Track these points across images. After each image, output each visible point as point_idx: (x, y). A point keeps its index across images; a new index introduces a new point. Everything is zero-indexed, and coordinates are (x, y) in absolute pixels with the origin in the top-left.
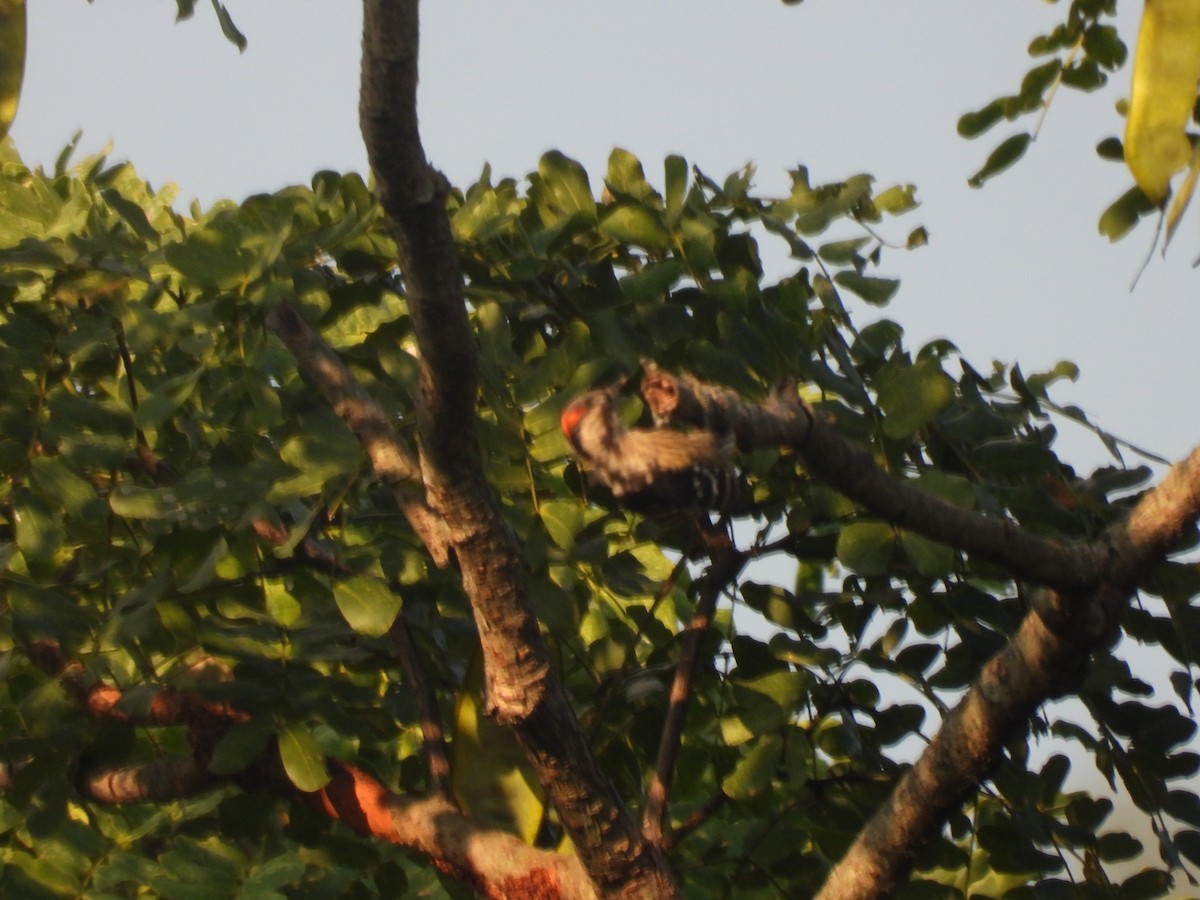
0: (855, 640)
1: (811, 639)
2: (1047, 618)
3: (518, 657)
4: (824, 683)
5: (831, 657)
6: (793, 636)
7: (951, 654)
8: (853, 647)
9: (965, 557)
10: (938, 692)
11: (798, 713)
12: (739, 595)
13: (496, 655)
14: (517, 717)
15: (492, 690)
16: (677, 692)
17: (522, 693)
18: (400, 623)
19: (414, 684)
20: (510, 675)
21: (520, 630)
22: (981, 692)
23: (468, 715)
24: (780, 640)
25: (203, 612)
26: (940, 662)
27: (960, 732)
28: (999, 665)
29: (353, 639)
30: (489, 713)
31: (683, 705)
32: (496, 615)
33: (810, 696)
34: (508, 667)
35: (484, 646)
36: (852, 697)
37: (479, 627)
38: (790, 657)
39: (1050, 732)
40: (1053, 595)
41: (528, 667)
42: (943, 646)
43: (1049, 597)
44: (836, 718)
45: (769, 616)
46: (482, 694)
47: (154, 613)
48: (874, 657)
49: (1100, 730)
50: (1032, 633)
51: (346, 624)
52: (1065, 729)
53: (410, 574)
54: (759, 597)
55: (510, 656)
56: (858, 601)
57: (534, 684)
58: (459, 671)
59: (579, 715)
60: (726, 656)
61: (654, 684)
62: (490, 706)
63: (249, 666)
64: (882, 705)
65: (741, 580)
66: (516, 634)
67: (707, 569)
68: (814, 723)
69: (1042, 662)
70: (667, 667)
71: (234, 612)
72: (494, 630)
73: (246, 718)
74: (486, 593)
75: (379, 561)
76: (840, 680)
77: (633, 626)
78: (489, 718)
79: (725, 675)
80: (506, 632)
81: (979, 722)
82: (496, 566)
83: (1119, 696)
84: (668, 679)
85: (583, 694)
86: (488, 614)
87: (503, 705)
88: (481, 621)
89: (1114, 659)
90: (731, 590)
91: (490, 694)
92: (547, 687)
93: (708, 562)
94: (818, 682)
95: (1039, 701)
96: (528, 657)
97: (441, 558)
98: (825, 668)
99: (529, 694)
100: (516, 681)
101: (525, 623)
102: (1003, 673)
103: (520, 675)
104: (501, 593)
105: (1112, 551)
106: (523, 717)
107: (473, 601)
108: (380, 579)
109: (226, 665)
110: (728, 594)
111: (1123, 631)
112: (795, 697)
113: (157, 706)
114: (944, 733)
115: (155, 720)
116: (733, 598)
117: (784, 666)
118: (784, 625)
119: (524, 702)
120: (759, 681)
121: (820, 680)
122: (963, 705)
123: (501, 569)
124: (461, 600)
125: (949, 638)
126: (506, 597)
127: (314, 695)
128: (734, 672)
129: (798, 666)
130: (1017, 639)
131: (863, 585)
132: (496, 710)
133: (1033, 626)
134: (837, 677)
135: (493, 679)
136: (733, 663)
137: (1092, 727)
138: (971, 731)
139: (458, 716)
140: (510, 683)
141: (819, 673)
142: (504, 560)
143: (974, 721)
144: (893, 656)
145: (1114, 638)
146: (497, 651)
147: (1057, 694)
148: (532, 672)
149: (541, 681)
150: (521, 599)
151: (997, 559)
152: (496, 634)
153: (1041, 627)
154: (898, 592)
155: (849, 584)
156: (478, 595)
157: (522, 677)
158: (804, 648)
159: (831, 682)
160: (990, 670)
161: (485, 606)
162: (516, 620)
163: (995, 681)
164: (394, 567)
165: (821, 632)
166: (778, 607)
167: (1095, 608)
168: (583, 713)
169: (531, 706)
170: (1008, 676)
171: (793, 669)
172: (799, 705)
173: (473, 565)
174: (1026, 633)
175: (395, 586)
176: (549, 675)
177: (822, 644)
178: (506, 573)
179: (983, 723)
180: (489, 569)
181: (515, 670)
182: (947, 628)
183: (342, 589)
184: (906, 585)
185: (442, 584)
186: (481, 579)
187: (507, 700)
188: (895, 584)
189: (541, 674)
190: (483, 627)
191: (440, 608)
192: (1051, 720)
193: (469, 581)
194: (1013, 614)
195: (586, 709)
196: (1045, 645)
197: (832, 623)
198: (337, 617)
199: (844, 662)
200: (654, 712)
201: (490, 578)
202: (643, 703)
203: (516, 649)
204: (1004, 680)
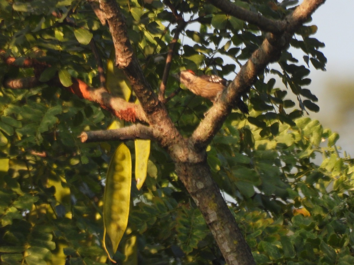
0: (217, 46)
1: (205, 46)
2: (270, 41)
3: (124, 50)
4: (208, 58)
5: (211, 51)
6: (200, 45)
7: (243, 50)
8: (216, 48)
9: (247, 23)
10: (239, 61)
11: (201, 66)
12: (185, 34)
13: (119, 49)
14: (124, 67)
15: (117, 59)
16: (168, 60)
17: (126, 60)
18: (93, 41)
19: (96, 57)
20: (122, 55)
21: (125, 43)
22: (251, 61)
23: (111, 66)
24: (196, 46)
25: (38, 37)
26: (240, 53)
27: (245, 72)
28: (256, 54)
29: (79, 45)
30: (116, 65)
31: (169, 63)
32: (119, 39)
33: (204, 61)
34: (122, 53)
35: (115, 47)
36: (216, 62)
37: (114, 42)
38: (199, 51)
39: (270, 72)
40: (271, 34)
41: (127, 53)
42: (241, 48)
43: (270, 35)
44: (211, 68)
45: (193, 39)
46: (114, 60)
47: (25, 38)
48: (222, 51)
49: (283, 72)
50: (266, 45)
51: (77, 41)
52: (274, 71)
53: (95, 28)
54: (190, 34)
55: (123, 50)
56: (218, 36)
57: (129, 58)
58: (108, 54)
59: (141, 66)
60: (181, 50)
61: (162, 58)
62: (117, 63)
63: (51, 52)
64: (224, 64)
65: (186, 29)
66: (124, 44)
67: (177, 26)
68: (205, 69)
69: (268, 53)
70: (165, 53)
71: (47, 37)
72: (118, 43)
73: (50, 66)
74: (116, 33)
75: (87, 24)
76: (213, 57)
77: (155, 42)
78: (117, 67)
79: (181, 55)
80: (121, 43)
81: (251, 69)
82: (119, 25)
83: (289, 63)
84: (165, 56)
85: (142, 60)
86: (116, 38)
87: (120, 63)
88: (114, 40)
89: (288, 52)
90: (183, 32)
91: (117, 61)
92: (132, 59)
93: (177, 24)
94: (207, 58)
95: (267, 64)
96: (127, 50)
97: (104, 23)
98: (209, 54)
99: (127, 60)
100: (124, 57)
101: (127, 41)
102: (258, 55)
103: (125, 55)
104: (120, 33)
105: (288, 22)
106: (126, 66)
107: (112, 35)
108: (87, 29)
109: (45, 51)
110: (182, 33)
111: (290, 45)
112: (200, 62)
113: (26, 62)
114: (241, 72)
115: (25, 67)
116: (183, 34)
117: (197, 53)
118: (197, 42)
119: (126, 62)
120: (190, 57)
121: (207, 57)
122: (246, 64)
123: (120, 26)
124: (109, 35)
125: (243, 46)
126: (121, 34)
127: (69, 60)
128: (184, 55)
129: (201, 53)
130: (261, 46)
131: (219, 31)
132: (118, 65)
133: (266, 43)
134: (212, 56)
135: (118, 56)
136: (183, 52)
137: (281, 71)
138: (249, 71)
139: (108, 66)
140: (122, 57)
141: (207, 55)
142: (121, 24)
143: (249, 69)
144: (227, 51)
145: (288, 47)
146: (119, 48)
147: (272, 61)
148: (128, 54)
149: (131, 57)
150: (126, 34)
151: (256, 24)
152: (119, 44)
153: (268, 43)
154: (229, 33)
155: (216, 31)
156: (114, 33)
157: (126, 55)
158: (203, 48)
159: (210, 58)
160: (254, 55)
161: (115, 36)
162: (124, 40)
163: (255, 58)
164: (91, 25)
165: (207, 44)
166: (196, 37)
167: (283, 38)
168: (142, 66)
169: (128, 64)
170: (259, 56)
171: (200, 54)
172: (201, 64)
173: (112, 25)
174: (264, 45)
175: (91, 31)
176: (133, 55)
177: (208, 47)
178: (121, 27)
179: (252, 69)
180: (117, 26)
181: (124, 54)
182: (242, 44)
183: (76, 32)
184: (231, 31)
185: (103, 30)
186: (115, 29)
187: (121, 62)
188: (228, 31)
189: (131, 55)
190: (115, 42)
191: (103, 37)
192: (270, 69)
193: (111, 29)
194: (260, 40)
195: (143, 64)
196: (269, 47)
197: (211, 42)
198: (74, 38)
199: (214, 52)
200: (161, 66)
201: (117, 29)
202: (159, 63)
203: (124, 48)
204: (258, 58)
